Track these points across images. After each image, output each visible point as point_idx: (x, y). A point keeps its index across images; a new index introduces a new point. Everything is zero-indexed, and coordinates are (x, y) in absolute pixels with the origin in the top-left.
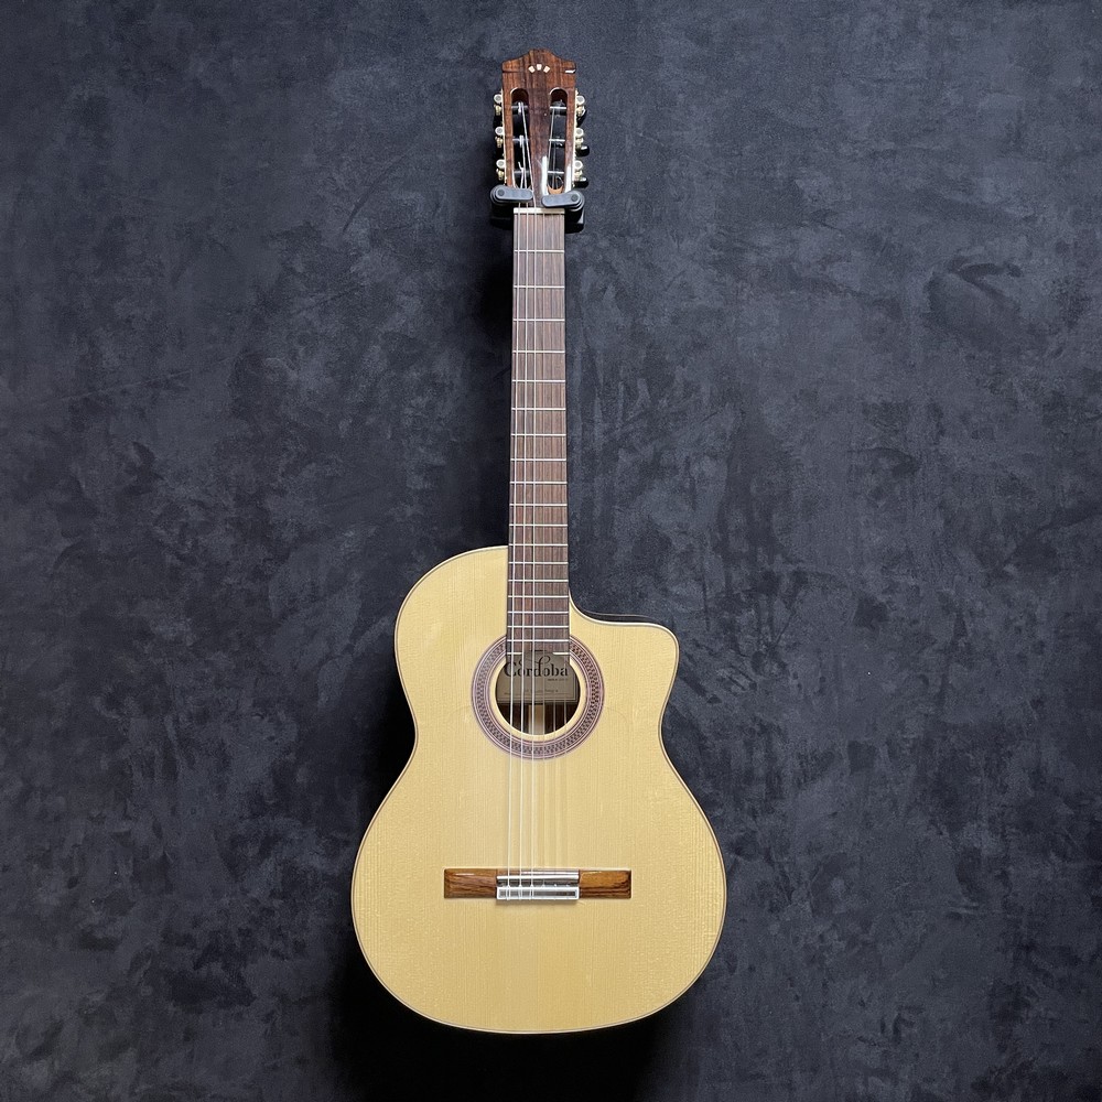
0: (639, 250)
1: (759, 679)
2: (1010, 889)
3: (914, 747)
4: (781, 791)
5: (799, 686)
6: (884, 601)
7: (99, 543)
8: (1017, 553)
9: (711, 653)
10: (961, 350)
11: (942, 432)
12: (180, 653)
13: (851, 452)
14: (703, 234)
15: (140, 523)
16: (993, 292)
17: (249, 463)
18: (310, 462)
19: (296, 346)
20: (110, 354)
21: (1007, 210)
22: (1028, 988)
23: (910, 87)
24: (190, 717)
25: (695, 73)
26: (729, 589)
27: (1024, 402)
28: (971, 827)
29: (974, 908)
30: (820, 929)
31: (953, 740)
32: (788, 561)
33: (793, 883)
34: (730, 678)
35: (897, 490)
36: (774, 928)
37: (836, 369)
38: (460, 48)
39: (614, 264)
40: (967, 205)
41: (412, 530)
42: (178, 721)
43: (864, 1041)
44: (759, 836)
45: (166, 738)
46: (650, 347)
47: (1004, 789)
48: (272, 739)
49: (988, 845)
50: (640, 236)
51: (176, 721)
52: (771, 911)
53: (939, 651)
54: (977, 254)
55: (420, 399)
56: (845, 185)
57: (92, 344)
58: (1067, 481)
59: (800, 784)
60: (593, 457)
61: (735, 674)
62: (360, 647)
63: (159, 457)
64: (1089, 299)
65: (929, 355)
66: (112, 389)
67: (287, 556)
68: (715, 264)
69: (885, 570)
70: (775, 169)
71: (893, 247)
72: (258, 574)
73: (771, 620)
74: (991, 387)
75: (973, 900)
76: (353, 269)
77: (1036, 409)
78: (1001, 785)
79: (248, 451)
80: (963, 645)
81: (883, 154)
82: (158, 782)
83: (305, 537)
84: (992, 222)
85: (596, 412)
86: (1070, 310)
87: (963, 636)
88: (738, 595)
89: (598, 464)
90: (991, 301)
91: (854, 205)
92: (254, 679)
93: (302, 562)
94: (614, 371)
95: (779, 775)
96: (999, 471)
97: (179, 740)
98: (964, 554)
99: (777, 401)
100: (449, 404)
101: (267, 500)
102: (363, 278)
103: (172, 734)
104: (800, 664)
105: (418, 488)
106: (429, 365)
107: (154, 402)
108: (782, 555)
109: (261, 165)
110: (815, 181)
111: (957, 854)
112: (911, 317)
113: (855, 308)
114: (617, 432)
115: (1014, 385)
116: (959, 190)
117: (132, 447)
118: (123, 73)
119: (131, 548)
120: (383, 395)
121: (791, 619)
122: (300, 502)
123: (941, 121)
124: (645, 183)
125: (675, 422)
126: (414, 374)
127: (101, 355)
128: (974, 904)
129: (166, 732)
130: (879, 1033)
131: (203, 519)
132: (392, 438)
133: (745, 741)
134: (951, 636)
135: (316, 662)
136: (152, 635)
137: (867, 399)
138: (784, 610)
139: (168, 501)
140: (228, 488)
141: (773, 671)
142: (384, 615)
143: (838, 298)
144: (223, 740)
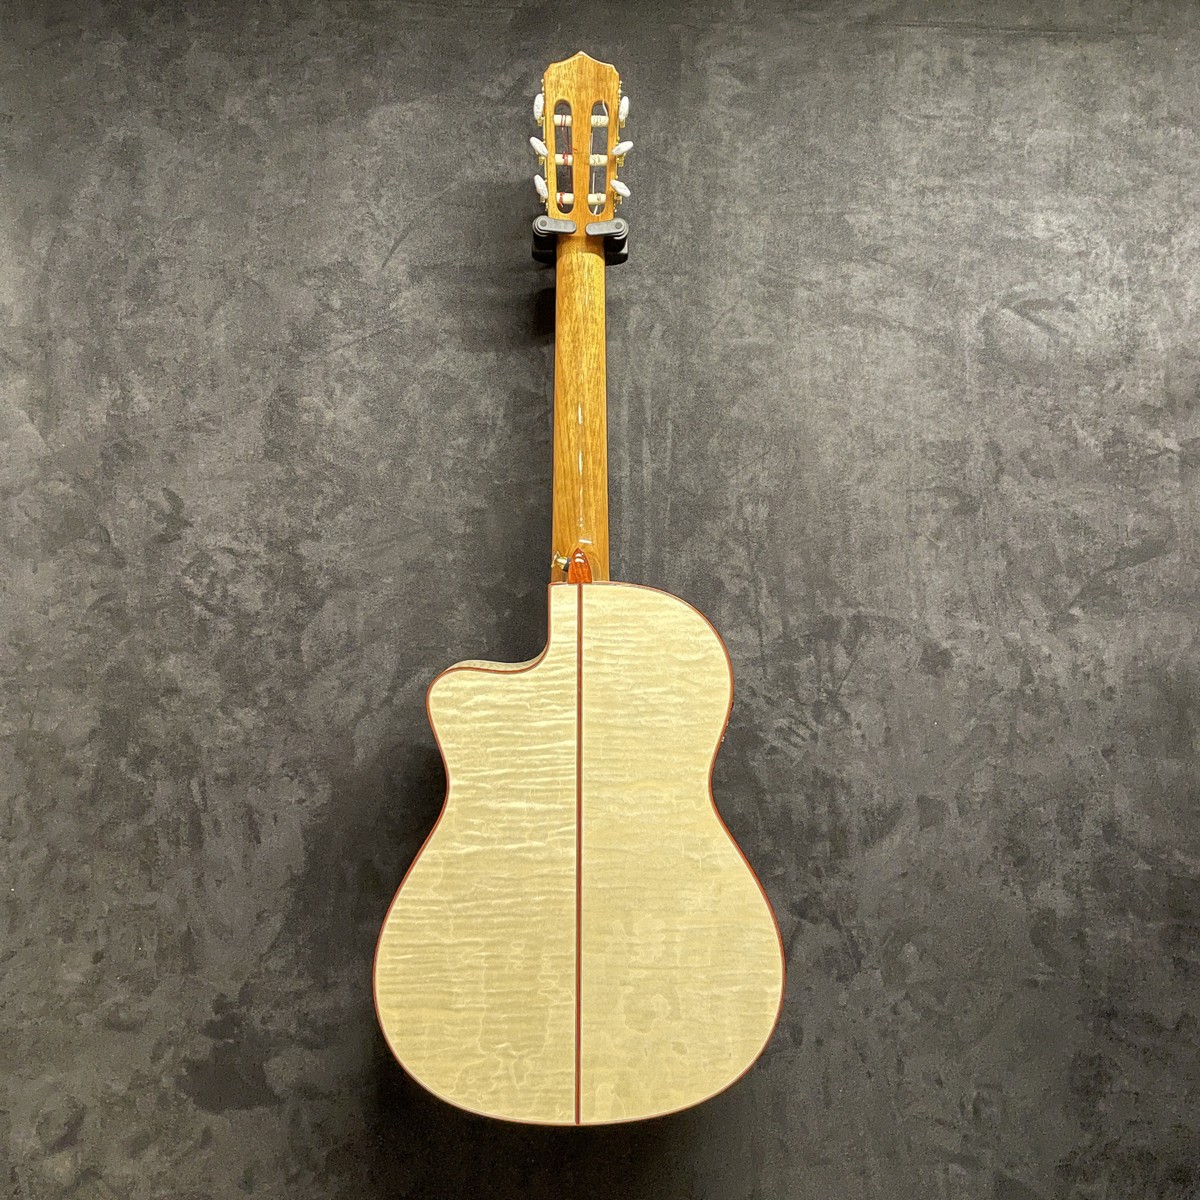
0: (686, 288)
1: (820, 729)
2: (1088, 952)
3: (984, 801)
4: (846, 848)
5: (863, 736)
6: (949, 647)
7: (127, 594)
8: (1082, 594)
9: (769, 701)
10: (1018, 388)
11: (1001, 470)
12: (207, 711)
13: (910, 491)
14: (752, 271)
15: (170, 574)
16: (1048, 328)
17: (282, 506)
18: (346, 505)
19: (333, 384)
20: (141, 397)
21: (1060, 245)
22: (1111, 1060)
23: (958, 124)
24: (217, 778)
25: (741, 110)
26: (785, 635)
27: (1085, 439)
28: (1044, 886)
29: (1054, 974)
30: (892, 998)
31: (1023, 793)
32: (847, 604)
33: (862, 949)
34: (790, 728)
35: (958, 530)
37: (892, 406)
38: (501, 86)
39: (660, 302)
40: (1019, 240)
41: (453, 576)
42: (204, 784)
43: (943, 1123)
44: (825, 896)
45: (192, 802)
46: (699, 385)
47: (1076, 843)
48: (304, 801)
49: (1062, 903)
50: (686, 273)
51: (203, 784)
52: (840, 978)
53: (1006, 699)
54: (1031, 290)
55: (461, 440)
56: (893, 219)
57: (123, 388)
58: (1131, 520)
59: (866, 841)
60: (641, 498)
61: (795, 724)
62: (399, 699)
63: (187, 503)
64: (1146, 334)
65: (986, 391)
66: (142, 434)
67: (322, 603)
68: (765, 301)
69: (948, 614)
70: (824, 203)
71: (946, 282)
72: (294, 625)
73: (831, 668)
74: (1049, 424)
75: (1050, 965)
76: (393, 306)
77: (1096, 446)
79: (281, 495)
80: (1031, 693)
81: (932, 190)
82: (184, 850)
83: (341, 583)
84: (1044, 257)
85: (644, 451)
86: (1127, 345)
87: (1030, 683)
88: (796, 639)
89: (646, 505)
90: (1047, 337)
91: (905, 240)
92: (283, 737)
93: (338, 611)
94: (662, 411)
95: (843, 831)
96: (1061, 510)
97: (205, 805)
98: (1027, 596)
99: (831, 439)
100: (492, 446)
101: (300, 546)
102: (402, 316)
103: (198, 800)
104: (859, 711)
105: (460, 531)
106: (471, 404)
107: (185, 446)
108: (844, 597)
109: (297, 201)
110: (864, 217)
111: (1032, 916)
112: (966, 354)
113: (909, 344)
114: (666, 472)
115: (1073, 421)
116: (1010, 225)
117: (161, 493)
118: (158, 113)
119: (158, 599)
120: (423, 437)
121: (852, 665)
122: (335, 547)
123: (990, 157)
124: (692, 220)
125: (726, 461)
126: (455, 414)
127: (132, 399)
128: (1051, 970)
129: (192, 796)
130: (959, 1115)
131: (233, 567)
132: (432, 480)
133: (807, 795)
134: (1018, 682)
135: (353, 716)
136: (179, 691)
137: (924, 437)
138: (845, 656)
139: (198, 549)
140: (260, 534)
141: (835, 721)
142: (424, 666)
143: (891, 334)
144: (250, 804)
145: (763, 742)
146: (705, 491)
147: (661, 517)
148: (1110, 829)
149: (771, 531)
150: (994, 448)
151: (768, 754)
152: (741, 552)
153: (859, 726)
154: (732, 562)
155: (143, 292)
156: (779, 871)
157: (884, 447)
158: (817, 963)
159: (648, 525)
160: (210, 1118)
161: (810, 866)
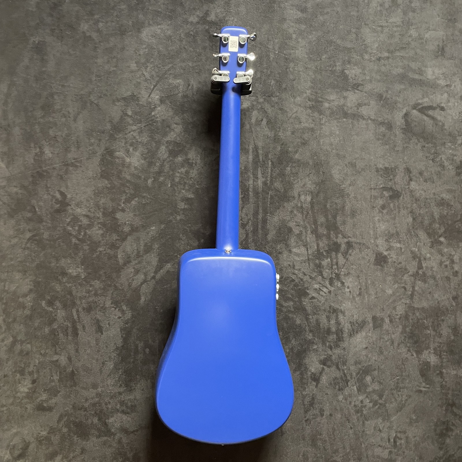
0: (277, 103)
1: (332, 289)
2: (444, 379)
3: (401, 318)
4: (343, 337)
5: (350, 292)
6: (387, 254)
7: (43, 234)
8: (445, 232)
9: (311, 278)
10: (419, 144)
11: (411, 180)
12: (79, 282)
13: (371, 189)
14: (305, 95)
15: (61, 225)
16: (433, 118)
17: (109, 198)
18: (136, 197)
19: (128, 147)
20: (48, 152)
21: (438, 82)
22: (452, 422)
23: (395, 29)
24: (84, 309)
25: (301, 25)
26: (318, 250)
27: (448, 166)
28: (426, 352)
29: (428, 388)
30: (361, 398)
31: (418, 314)
32: (344, 237)
33: (349, 378)
34: (320, 289)
35: (392, 205)
36: (341, 397)
37: (364, 153)
38: (198, 16)
39: (266, 109)
40: (421, 80)
41: (180, 226)
43: (381, 447)
44: (333, 357)
45: (73, 319)
46: (282, 144)
47: (440, 335)
48: (119, 318)
49: (433, 359)
50: (277, 96)
51: (78, 311)
52: (339, 390)
53: (411, 276)
54: (426, 101)
55: (182, 170)
56: (366, 72)
57: (40, 148)
59: (351, 334)
60: (258, 193)
61: (322, 287)
62: (158, 276)
63: (69, 196)
65: (405, 146)
66: (48, 167)
67: (126, 238)
68: (310, 108)
69: (387, 240)
70: (336, 66)
71: (388, 99)
72: (113, 246)
73: (337, 264)
74: (432, 160)
75: (427, 384)
76: (153, 114)
77: (452, 169)
79: (108, 193)
80: (421, 273)
81: (383, 59)
82: (70, 338)
83: (134, 230)
84: (432, 87)
85: (259, 173)
87: (421, 269)
88: (322, 252)
89: (260, 196)
90: (432, 122)
91: (371, 81)
92: (111, 292)
93: (133, 241)
94: (266, 156)
95: (342, 331)
96: (437, 197)
97: (79, 319)
98: (421, 233)
99: (338, 167)
100: (195, 171)
101: (117, 214)
102: (157, 117)
103: (76, 317)
104: (350, 282)
105: (182, 208)
106: (186, 154)
107: (66, 172)
108: (342, 235)
109: (112, 69)
110: (353, 71)
111: (420, 364)
112: (397, 130)
113: (372, 126)
114: (268, 182)
115: (443, 159)
116: (417, 73)
117: (57, 192)
118: (53, 30)
119: (57, 236)
120: (167, 168)
121: (346, 262)
122: (131, 215)
123: (409, 44)
124: (279, 73)
125: (293, 177)
126: (180, 159)
127: (44, 152)
128: (428, 386)
129: (73, 316)
130: (388, 443)
131: (88, 223)
132: (171, 187)
133: (326, 316)
134: (416, 269)
135: (139, 283)
136: (66, 274)
137: (378, 166)
138: (343, 258)
139: (73, 215)
140: (99, 209)
141: (338, 285)
142: (168, 263)
143: (364, 122)
144: (98, 319)
145: (308, 294)
146: (285, 190)
147: (266, 201)
148: (455, 329)
149: (312, 207)
150: (408, 170)
151: (310, 299)
152: (299, 215)
154: (296, 220)
155: (47, 108)
156: (315, 347)
157: (360, 170)
158: (331, 384)
159: (261, 204)
160: (84, 443)
161: (327, 345)
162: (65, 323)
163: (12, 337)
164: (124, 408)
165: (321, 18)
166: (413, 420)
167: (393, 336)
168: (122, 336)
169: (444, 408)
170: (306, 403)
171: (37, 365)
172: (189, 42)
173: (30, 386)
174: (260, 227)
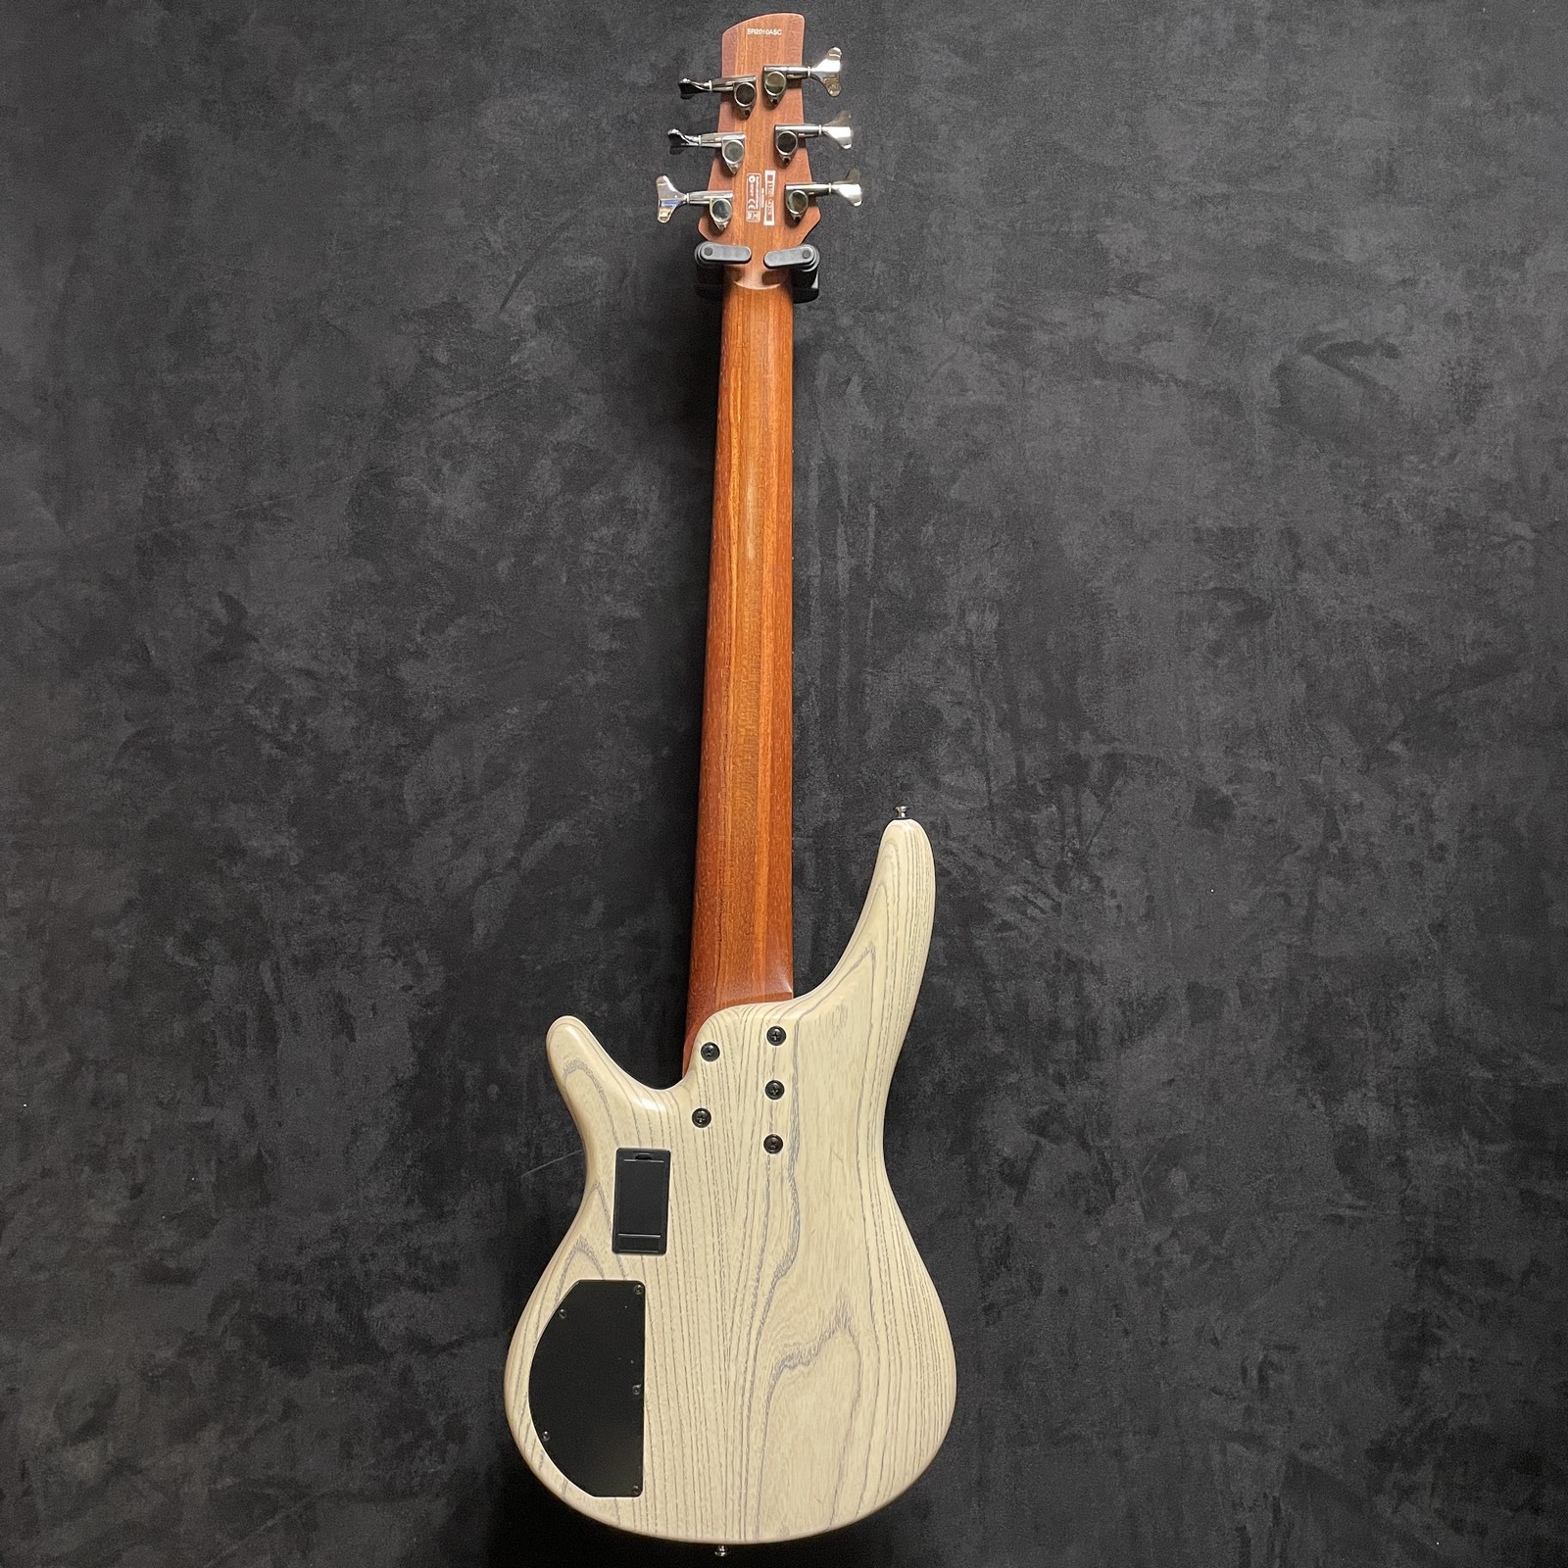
0: (892, 330)
1: (1065, 899)
2: (1410, 1182)
3: (1274, 989)
4: (1097, 1049)
5: (1119, 907)
6: (1229, 793)
7: (172, 727)
8: (1404, 725)
9: (999, 863)
11: (1300, 566)
12: (282, 876)
13: (1180, 593)
14: (977, 308)
15: (229, 701)
16: (1362, 379)
17: (376, 617)
18: (460, 615)
19: (439, 459)
20: (188, 476)
21: (1378, 271)
22: (1438, 1317)
23: (1247, 112)
24: (295, 961)
25: (962, 97)
26: (1021, 779)
27: (1410, 524)
28: (1353, 1097)
29: (1364, 1209)
30: (1155, 1237)
31: (1326, 980)
32: (1099, 739)
33: (1117, 1174)
34: (1026, 898)
35: (1243, 642)
37: (1156, 483)
39: (859, 348)
40: (1325, 264)
41: (596, 704)
42: (278, 969)
43: (1219, 1393)
44: (1069, 1110)
45: (262, 992)
46: (910, 455)
47: (1397, 1045)
48: (411, 987)
49: (1375, 1119)
50: (893, 310)
51: (276, 969)
52: (1088, 1212)
53: (1304, 859)
54: (1341, 329)
55: (604, 531)
56: (1163, 241)
57: (164, 463)
58: (1469, 630)
59: (1122, 1040)
60: (835, 604)
61: (1033, 892)
62: (529, 861)
63: (253, 611)
64: (1488, 387)
65: (1280, 463)
66: (190, 522)
67: (429, 740)
68: (993, 347)
69: (1228, 751)
70: (1070, 220)
71: (1230, 321)
72: (390, 766)
73: (1078, 821)
74: (1364, 505)
75: (1360, 1198)
76: (514, 359)
77: (1425, 533)
78: (1393, 1040)
79: (374, 602)
80: (1336, 852)
81: (1212, 200)
82: (252, 1052)
83: (453, 715)
84: (1358, 287)
85: (839, 543)
86: (1465, 401)
87: (1335, 839)
88: (1032, 786)
89: (843, 612)
90: (1360, 390)
91: (1175, 267)
92: (383, 908)
93: (450, 749)
94: (862, 489)
95: (1095, 1030)
96: (1379, 618)
97: (280, 995)
98: (1333, 728)
99: (1080, 526)
100: (643, 536)
101: (401, 666)
102: (527, 371)
103: (270, 987)
104: (1119, 878)
105: (604, 648)
106: (616, 485)
107: (246, 538)
108: (1091, 733)
109: (390, 223)
110: (1123, 236)
111: (1336, 1135)
112: (1255, 413)
113: (1180, 403)
114: (868, 569)
115: (1394, 501)
116: (1314, 245)
117: (216, 599)
118: (208, 105)
119: (214, 735)
120: (556, 525)
121: (1105, 816)
122: (446, 668)
123: (1288, 156)
125: (944, 556)
126: (597, 498)
127: (177, 478)
128: (1361, 1203)
129: (262, 984)
130: (1240, 1383)
131: (312, 694)
132: (567, 583)
133: (1047, 982)
134: (1320, 839)
135: (471, 882)
136: (243, 852)
137: (1199, 523)
138: (1095, 805)
139: (265, 670)
140: (347, 652)
141: (1083, 888)
142: (559, 818)
143: (1157, 390)
144: (340, 993)
145: (992, 916)
146: (918, 593)
147: (861, 627)
148: (1440, 1023)
149: (1002, 647)
151: (998, 930)
152: (963, 672)
153: (1113, 894)
154: (953, 686)
156: (1013, 1078)
157: (1146, 536)
158: (1062, 1192)
159: (845, 638)
160: (292, 1383)
161: (1051, 1071)
162: (239, 1008)
163: (70, 1049)
164: (419, 1272)
165: (1024, 78)
166: (1318, 1309)
167: (1253, 1047)
168: (414, 1048)
169: (1412, 1272)
170: (986, 1253)
171: (146, 1137)
172: (626, 145)
173: (125, 1204)
174: (842, 706)
